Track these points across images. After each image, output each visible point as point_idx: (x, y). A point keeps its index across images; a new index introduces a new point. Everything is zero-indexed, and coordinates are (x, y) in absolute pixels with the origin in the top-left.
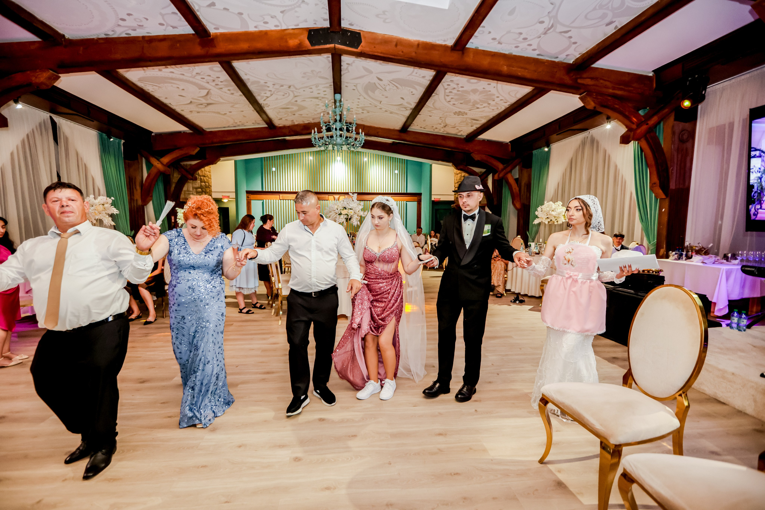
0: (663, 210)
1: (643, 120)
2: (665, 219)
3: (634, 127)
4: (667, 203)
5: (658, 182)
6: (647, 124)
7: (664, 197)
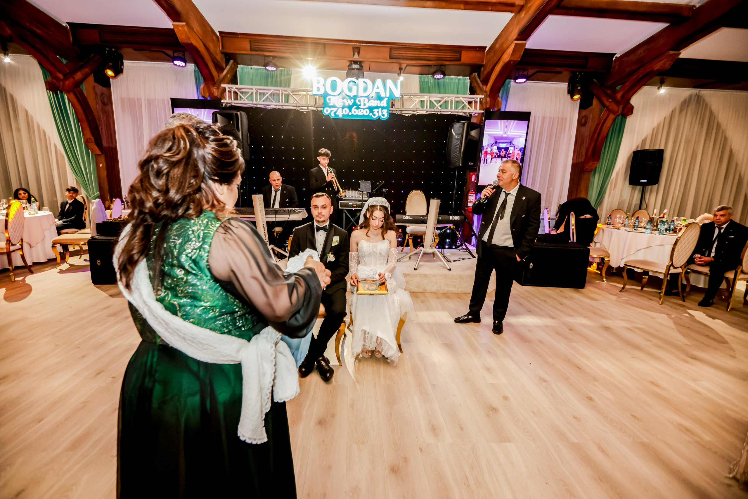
0: (101, 165)
1: (68, 71)
2: (104, 173)
3: (61, 76)
4: (103, 159)
5: (93, 138)
6: (74, 78)
7: (99, 152)
